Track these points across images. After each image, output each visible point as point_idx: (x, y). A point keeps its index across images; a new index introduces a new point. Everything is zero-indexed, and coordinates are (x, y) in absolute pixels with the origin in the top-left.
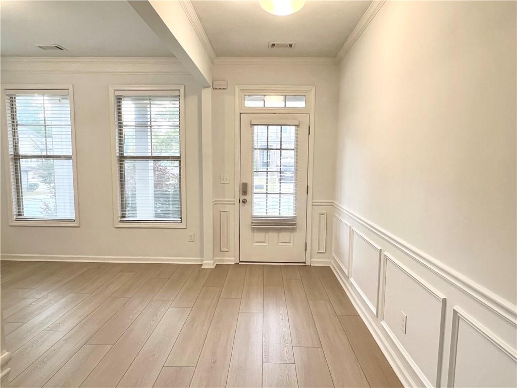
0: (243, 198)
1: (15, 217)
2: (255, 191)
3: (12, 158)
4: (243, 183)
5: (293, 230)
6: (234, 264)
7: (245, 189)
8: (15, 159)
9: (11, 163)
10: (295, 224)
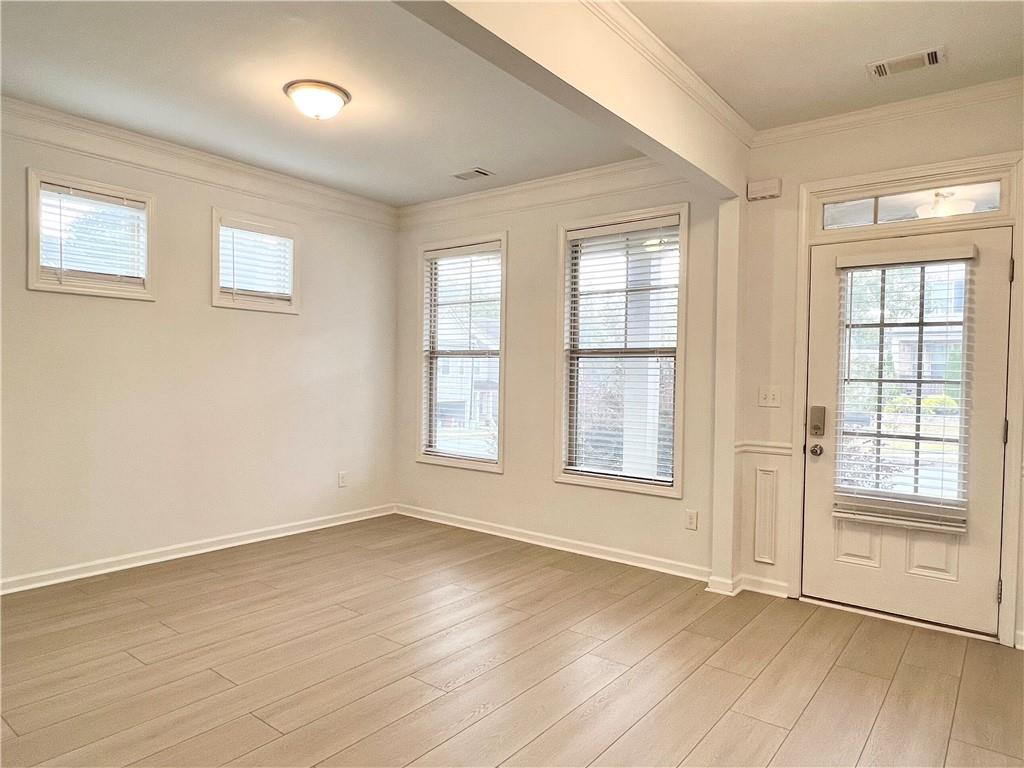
0: (812, 442)
1: (424, 448)
2: (847, 427)
3: (427, 356)
4: (813, 408)
5: (956, 538)
6: (785, 596)
7: (818, 422)
8: (431, 358)
9: (425, 364)
10: (964, 521)
